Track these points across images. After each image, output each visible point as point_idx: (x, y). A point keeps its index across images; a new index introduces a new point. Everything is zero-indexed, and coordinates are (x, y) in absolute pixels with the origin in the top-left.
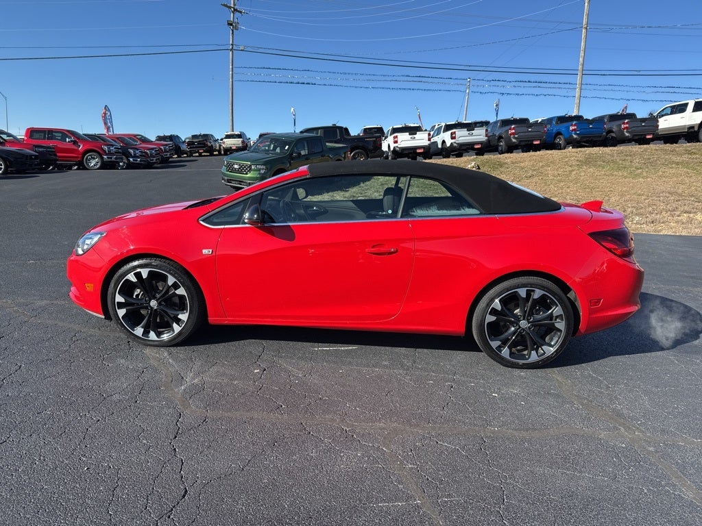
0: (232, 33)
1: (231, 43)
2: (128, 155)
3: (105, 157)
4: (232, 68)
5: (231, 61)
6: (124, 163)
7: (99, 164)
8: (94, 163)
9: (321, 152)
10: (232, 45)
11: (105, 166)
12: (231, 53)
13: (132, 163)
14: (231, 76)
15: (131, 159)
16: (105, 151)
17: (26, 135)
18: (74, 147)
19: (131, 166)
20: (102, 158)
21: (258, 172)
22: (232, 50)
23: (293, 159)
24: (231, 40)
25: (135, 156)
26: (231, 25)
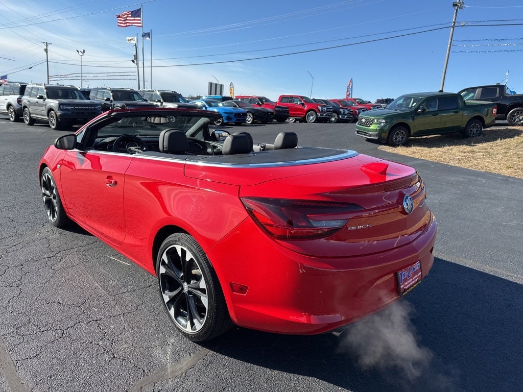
0: (456, 13)
1: (454, 21)
2: (338, 113)
3: (319, 114)
4: (451, 42)
5: (450, 36)
6: (335, 118)
7: (314, 119)
8: (312, 118)
9: (456, 109)
10: (454, 22)
11: (318, 120)
12: (452, 29)
13: (341, 119)
14: (448, 48)
15: (341, 116)
16: (319, 110)
17: (279, 100)
18: (302, 107)
19: (339, 121)
20: (317, 115)
21: (378, 125)
22: (453, 27)
23: (418, 114)
24: (454, 18)
25: (344, 114)
26: (456, 5)
